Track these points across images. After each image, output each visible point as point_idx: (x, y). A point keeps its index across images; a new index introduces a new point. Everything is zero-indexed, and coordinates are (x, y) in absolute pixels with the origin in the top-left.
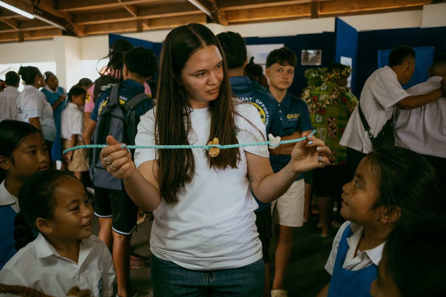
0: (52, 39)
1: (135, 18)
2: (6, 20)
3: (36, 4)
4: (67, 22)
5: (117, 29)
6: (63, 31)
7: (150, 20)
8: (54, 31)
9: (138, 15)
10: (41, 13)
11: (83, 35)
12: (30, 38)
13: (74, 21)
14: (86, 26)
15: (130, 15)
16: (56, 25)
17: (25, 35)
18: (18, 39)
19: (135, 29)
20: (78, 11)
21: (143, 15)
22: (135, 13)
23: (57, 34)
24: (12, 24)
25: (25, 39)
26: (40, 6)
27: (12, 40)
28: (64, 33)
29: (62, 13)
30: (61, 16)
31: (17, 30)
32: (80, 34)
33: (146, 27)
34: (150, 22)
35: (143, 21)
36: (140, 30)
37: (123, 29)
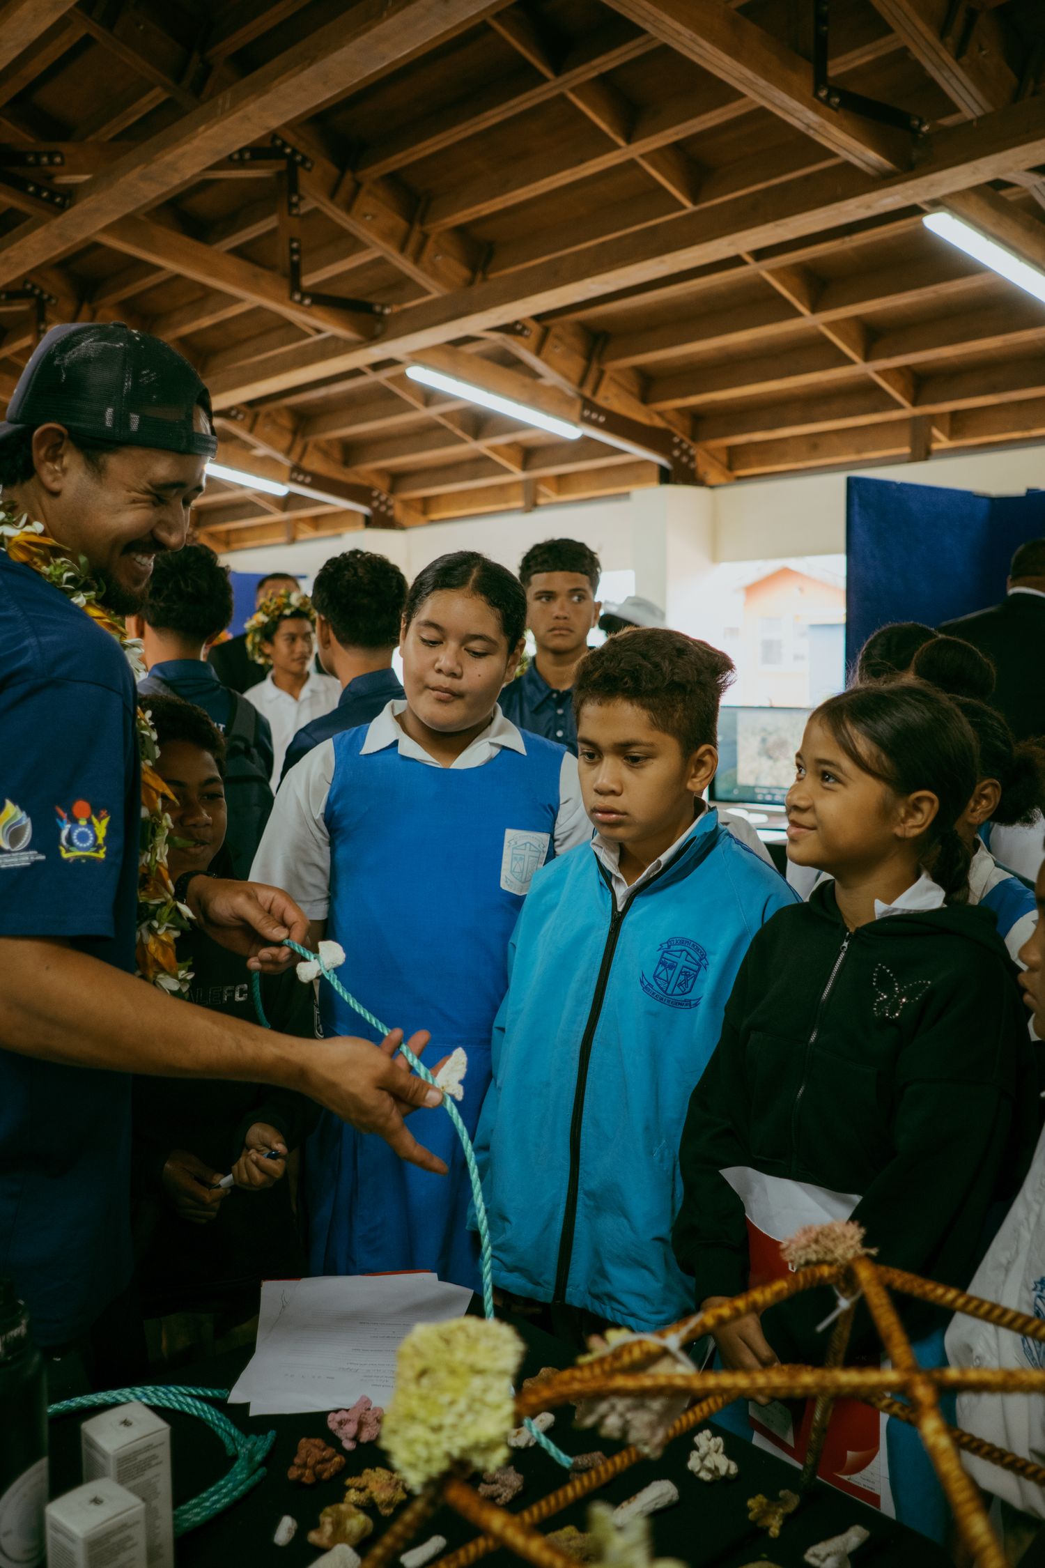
0: (626, 495)
1: (909, 411)
2: (494, 449)
3: (587, 392)
4: (676, 440)
5: (838, 455)
6: (662, 469)
7: (954, 415)
8: (633, 471)
9: (915, 403)
10: (602, 419)
11: (722, 480)
12: (555, 498)
13: (695, 437)
14: (732, 451)
15: (890, 404)
16: (638, 452)
17: (542, 488)
18: (520, 504)
19: (906, 450)
20: (714, 402)
21: (934, 401)
22: (903, 394)
23: (639, 480)
24: (509, 460)
25: (541, 501)
26: (600, 400)
27: (502, 506)
28: (666, 477)
29: (661, 414)
30: (659, 423)
31: (519, 475)
32: (713, 476)
33: (942, 441)
34: (958, 423)
35: (933, 419)
36: (922, 452)
37: (859, 451)
